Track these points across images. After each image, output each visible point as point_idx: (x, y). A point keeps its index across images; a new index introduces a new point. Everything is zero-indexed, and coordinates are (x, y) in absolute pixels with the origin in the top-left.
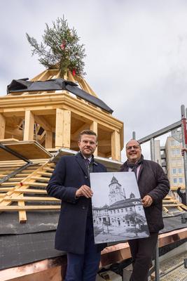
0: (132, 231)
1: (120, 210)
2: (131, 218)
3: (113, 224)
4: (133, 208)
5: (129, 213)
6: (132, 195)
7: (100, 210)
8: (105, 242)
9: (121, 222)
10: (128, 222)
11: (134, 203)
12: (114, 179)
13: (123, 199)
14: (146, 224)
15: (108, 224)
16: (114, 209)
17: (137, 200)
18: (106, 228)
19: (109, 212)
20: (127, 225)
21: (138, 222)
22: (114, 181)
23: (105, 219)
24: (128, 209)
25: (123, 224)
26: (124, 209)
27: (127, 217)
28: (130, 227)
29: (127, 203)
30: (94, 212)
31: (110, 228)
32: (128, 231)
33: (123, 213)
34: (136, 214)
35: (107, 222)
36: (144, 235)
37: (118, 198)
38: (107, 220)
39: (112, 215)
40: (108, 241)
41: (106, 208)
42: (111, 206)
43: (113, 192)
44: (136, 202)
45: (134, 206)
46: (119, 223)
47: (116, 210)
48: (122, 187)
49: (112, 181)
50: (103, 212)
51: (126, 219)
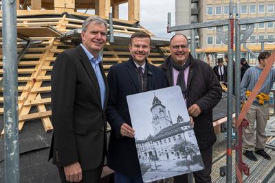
0: (183, 164)
1: (167, 139)
2: (181, 149)
3: (160, 158)
4: (182, 134)
5: (178, 142)
6: (180, 118)
7: (144, 142)
8: (154, 180)
9: (170, 154)
10: (178, 154)
11: (182, 128)
12: (156, 99)
13: (170, 124)
14: (199, 153)
15: (155, 158)
16: (160, 139)
17: (186, 124)
18: (153, 163)
19: (155, 143)
20: (176, 157)
21: (189, 153)
22: (156, 102)
23: (150, 153)
24: (177, 136)
25: (172, 157)
26: (171, 138)
27: (176, 148)
28: (181, 159)
29: (174, 130)
30: (138, 146)
31: (158, 163)
32: (178, 164)
33: (170, 143)
34: (186, 143)
36: (197, 167)
37: (164, 125)
38: (154, 154)
39: (159, 147)
40: (157, 179)
41: (151, 139)
42: (157, 136)
43: (156, 118)
44: (186, 127)
45: (183, 132)
46: (168, 156)
47: (163, 141)
48: (167, 109)
49: (153, 103)
50: (147, 145)
51: (175, 150)
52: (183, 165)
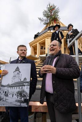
1: (16, 87)
2: (20, 94)
3: (9, 96)
4: (23, 87)
5: (20, 90)
6: (25, 79)
7: (5, 86)
10: (18, 96)
11: (25, 84)
12: (18, 68)
13: (19, 81)
14: (28, 98)
17: (27, 82)
18: (5, 97)
19: (9, 88)
21: (24, 96)
22: (18, 69)
24: (21, 87)
25: (15, 96)
26: (18, 87)
27: (18, 92)
28: (19, 99)
29: (21, 84)
31: (7, 98)
32: (16, 101)
33: (16, 90)
34: (24, 91)
35: (6, 94)
36: (25, 105)
37: (17, 80)
38: (7, 93)
39: (11, 90)
41: (9, 86)
42: (12, 85)
43: (15, 76)
44: (26, 84)
45: (25, 86)
46: (13, 96)
47: (13, 88)
48: (21, 73)
49: (16, 69)
50: (6, 88)
51: (17, 94)
52: (18, 102)
